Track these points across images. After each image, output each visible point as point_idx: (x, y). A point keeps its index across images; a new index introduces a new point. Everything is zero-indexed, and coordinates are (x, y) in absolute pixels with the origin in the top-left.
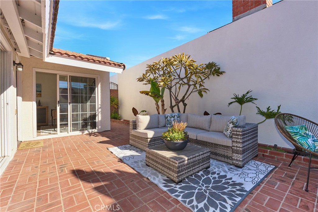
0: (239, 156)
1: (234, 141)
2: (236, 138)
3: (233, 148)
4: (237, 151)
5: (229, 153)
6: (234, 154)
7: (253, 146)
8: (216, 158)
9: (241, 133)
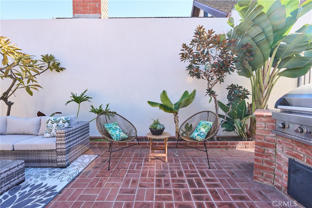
0: (63, 157)
1: (58, 144)
2: (60, 140)
3: (57, 150)
4: (61, 153)
5: (54, 157)
6: (59, 156)
7: (82, 143)
8: (39, 166)
9: (64, 135)
